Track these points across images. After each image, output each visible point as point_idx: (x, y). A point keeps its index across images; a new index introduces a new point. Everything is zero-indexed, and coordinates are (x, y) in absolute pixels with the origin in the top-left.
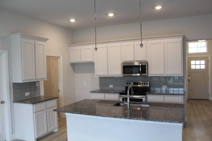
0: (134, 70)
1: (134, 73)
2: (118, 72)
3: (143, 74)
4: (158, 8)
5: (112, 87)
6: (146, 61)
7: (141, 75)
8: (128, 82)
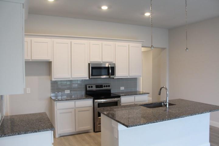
0: (103, 71)
1: (102, 75)
2: (83, 74)
3: (112, 77)
4: (147, 14)
5: (69, 92)
6: (112, 62)
7: (110, 77)
8: (90, 86)
